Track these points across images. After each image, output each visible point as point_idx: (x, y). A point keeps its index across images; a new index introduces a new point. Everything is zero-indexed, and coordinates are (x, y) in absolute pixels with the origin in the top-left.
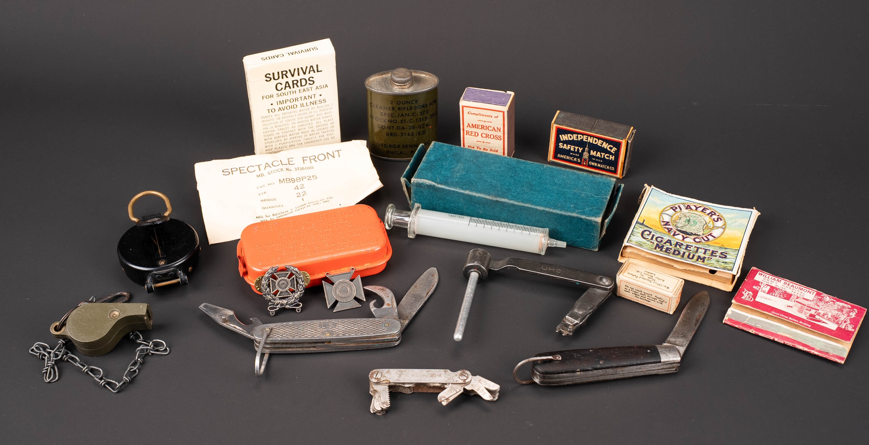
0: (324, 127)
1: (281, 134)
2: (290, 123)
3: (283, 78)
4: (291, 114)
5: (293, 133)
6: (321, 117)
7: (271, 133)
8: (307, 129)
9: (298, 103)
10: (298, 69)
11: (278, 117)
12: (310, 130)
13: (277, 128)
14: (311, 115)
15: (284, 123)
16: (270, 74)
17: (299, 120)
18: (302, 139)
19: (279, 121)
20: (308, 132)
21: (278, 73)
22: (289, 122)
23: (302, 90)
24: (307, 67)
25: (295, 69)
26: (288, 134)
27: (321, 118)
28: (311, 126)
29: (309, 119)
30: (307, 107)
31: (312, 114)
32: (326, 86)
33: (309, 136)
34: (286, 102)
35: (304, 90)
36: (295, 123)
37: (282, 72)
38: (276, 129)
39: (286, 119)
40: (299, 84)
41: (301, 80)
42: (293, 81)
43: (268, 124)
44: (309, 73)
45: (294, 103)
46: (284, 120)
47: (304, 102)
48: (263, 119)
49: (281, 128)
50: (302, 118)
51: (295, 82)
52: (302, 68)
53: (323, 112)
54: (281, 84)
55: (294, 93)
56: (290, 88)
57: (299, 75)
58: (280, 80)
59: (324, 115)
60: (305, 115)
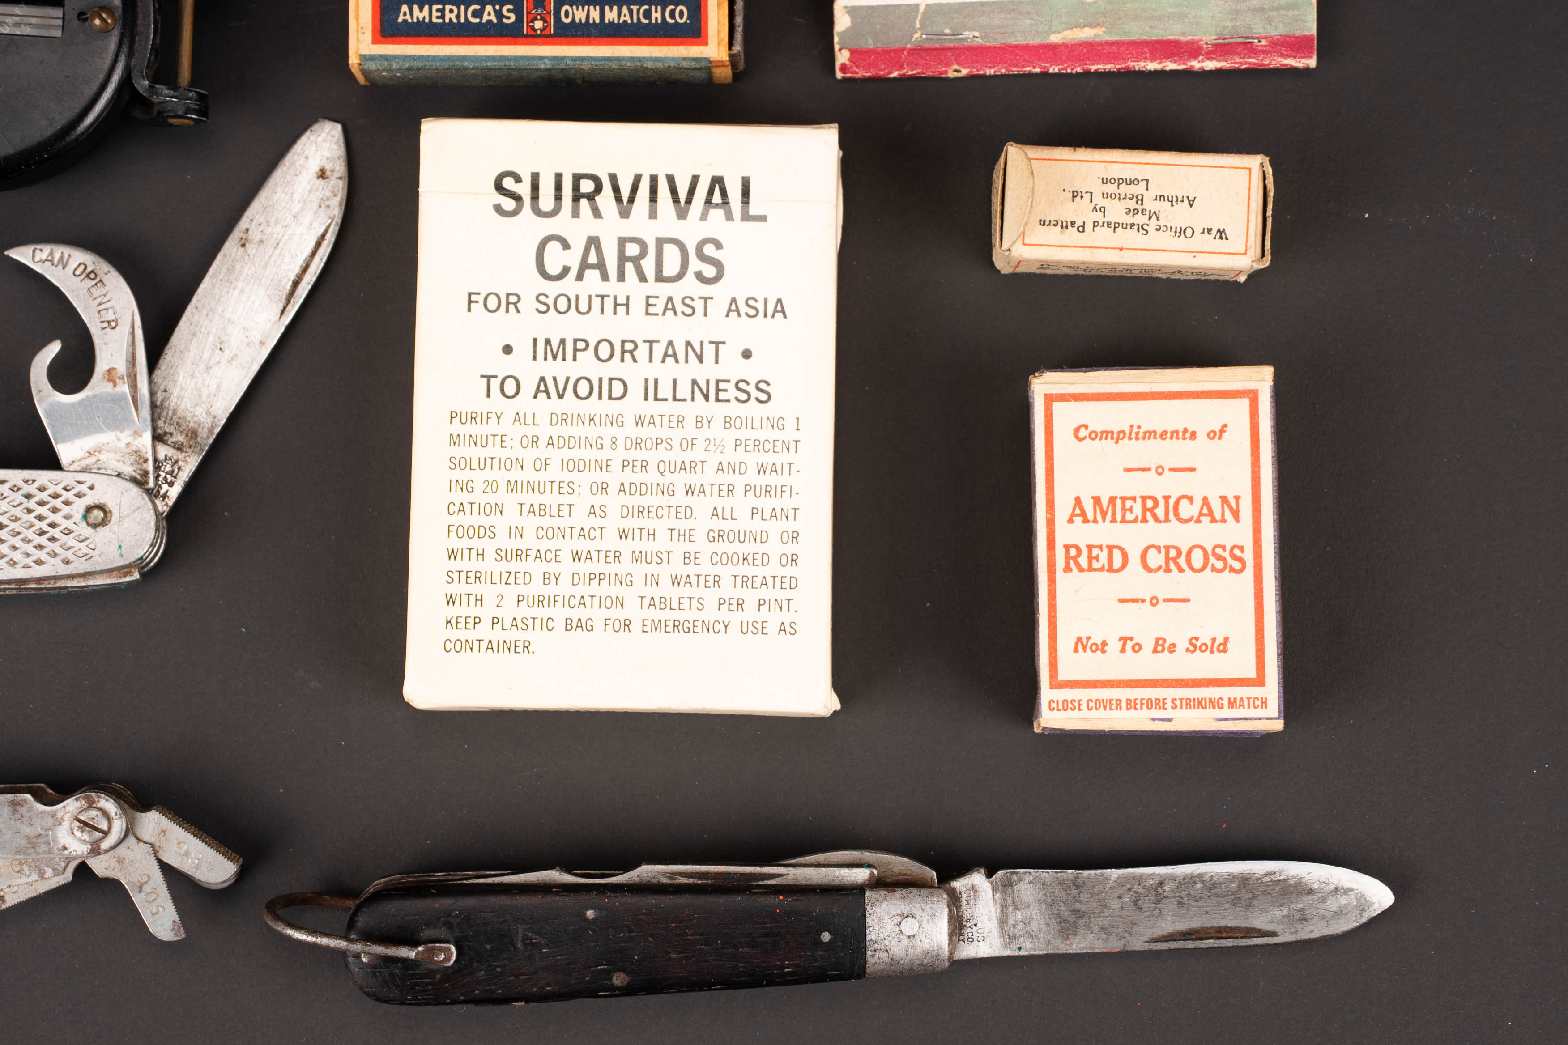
0: (749, 548)
1: (529, 542)
2: (584, 480)
3: (576, 214)
4: (591, 431)
5: (592, 546)
6: (739, 482)
7: (486, 522)
8: (662, 542)
9: (634, 372)
10: (654, 179)
11: (531, 431)
12: (679, 547)
13: (519, 497)
14: (688, 457)
15: (554, 472)
16: (518, 179)
17: (628, 477)
18: (630, 595)
19: (529, 455)
20: (664, 556)
21: (559, 178)
22: (575, 476)
23: (661, 303)
24: (695, 179)
25: (637, 179)
26: (567, 547)
27: (739, 491)
28: (683, 525)
29: (681, 480)
30: (671, 408)
31: (697, 454)
32: (780, 308)
33: (666, 589)
34: (576, 350)
35: (670, 305)
36: (604, 488)
37: (577, 178)
38: (510, 501)
39: (566, 453)
40: (648, 265)
41: (661, 242)
42: (622, 242)
43: (475, 465)
44: (704, 217)
45: (615, 368)
46: (556, 455)
47: (665, 372)
48: (457, 428)
49: (536, 499)
50: (644, 466)
51: (632, 250)
52: (671, 179)
53: (753, 459)
54: (566, 246)
55: (621, 310)
56: (605, 277)
57: (653, 215)
58: (562, 224)
59: (753, 478)
60: (661, 453)
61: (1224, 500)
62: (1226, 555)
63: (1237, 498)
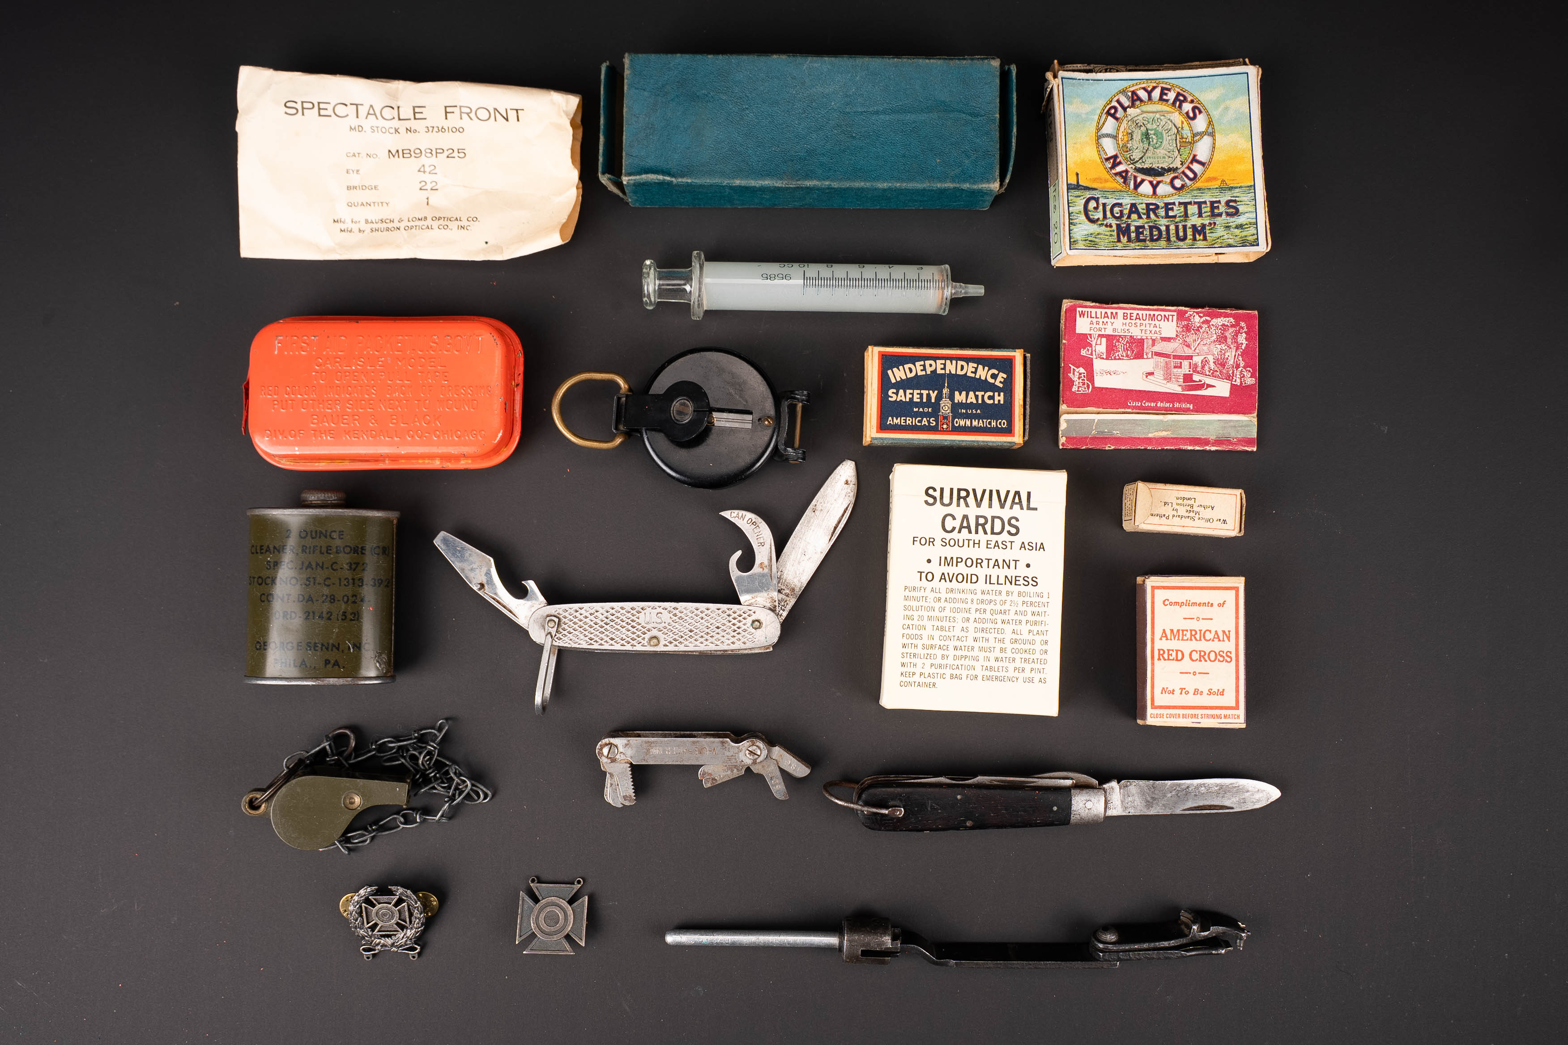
0: (1027, 647)
1: (937, 642)
2: (959, 616)
3: (958, 505)
4: (963, 596)
5: (963, 644)
6: (1024, 619)
7: (919, 633)
8: (992, 643)
9: (981, 572)
10: (991, 491)
11: (938, 595)
12: (999, 645)
13: (933, 623)
14: (1003, 608)
15: (947, 613)
16: (935, 490)
17: (978, 615)
18: (978, 665)
19: (937, 605)
20: (992, 649)
21: (952, 490)
22: (956, 615)
23: (993, 543)
24: (1008, 492)
25: (984, 491)
26: (951, 644)
27: (1024, 623)
28: (1000, 636)
29: (1000, 617)
30: (996, 587)
31: (1006, 607)
32: (1042, 547)
33: (992, 663)
34: (957, 562)
35: (996, 545)
36: (968, 620)
37: (959, 490)
38: (929, 624)
39: (952, 605)
40: (988, 527)
41: (993, 518)
42: (977, 517)
43: (914, 609)
44: (1011, 508)
45: (973, 570)
46: (948, 606)
47: (994, 572)
48: (907, 593)
49: (940, 624)
50: (985, 611)
51: (982, 521)
52: (998, 492)
53: (1030, 609)
54: (954, 518)
55: (977, 546)
56: (970, 532)
57: (990, 506)
58: (953, 509)
59: (1030, 617)
60: (992, 606)
61: (1224, 632)
62: (1224, 655)
63: (1229, 631)
